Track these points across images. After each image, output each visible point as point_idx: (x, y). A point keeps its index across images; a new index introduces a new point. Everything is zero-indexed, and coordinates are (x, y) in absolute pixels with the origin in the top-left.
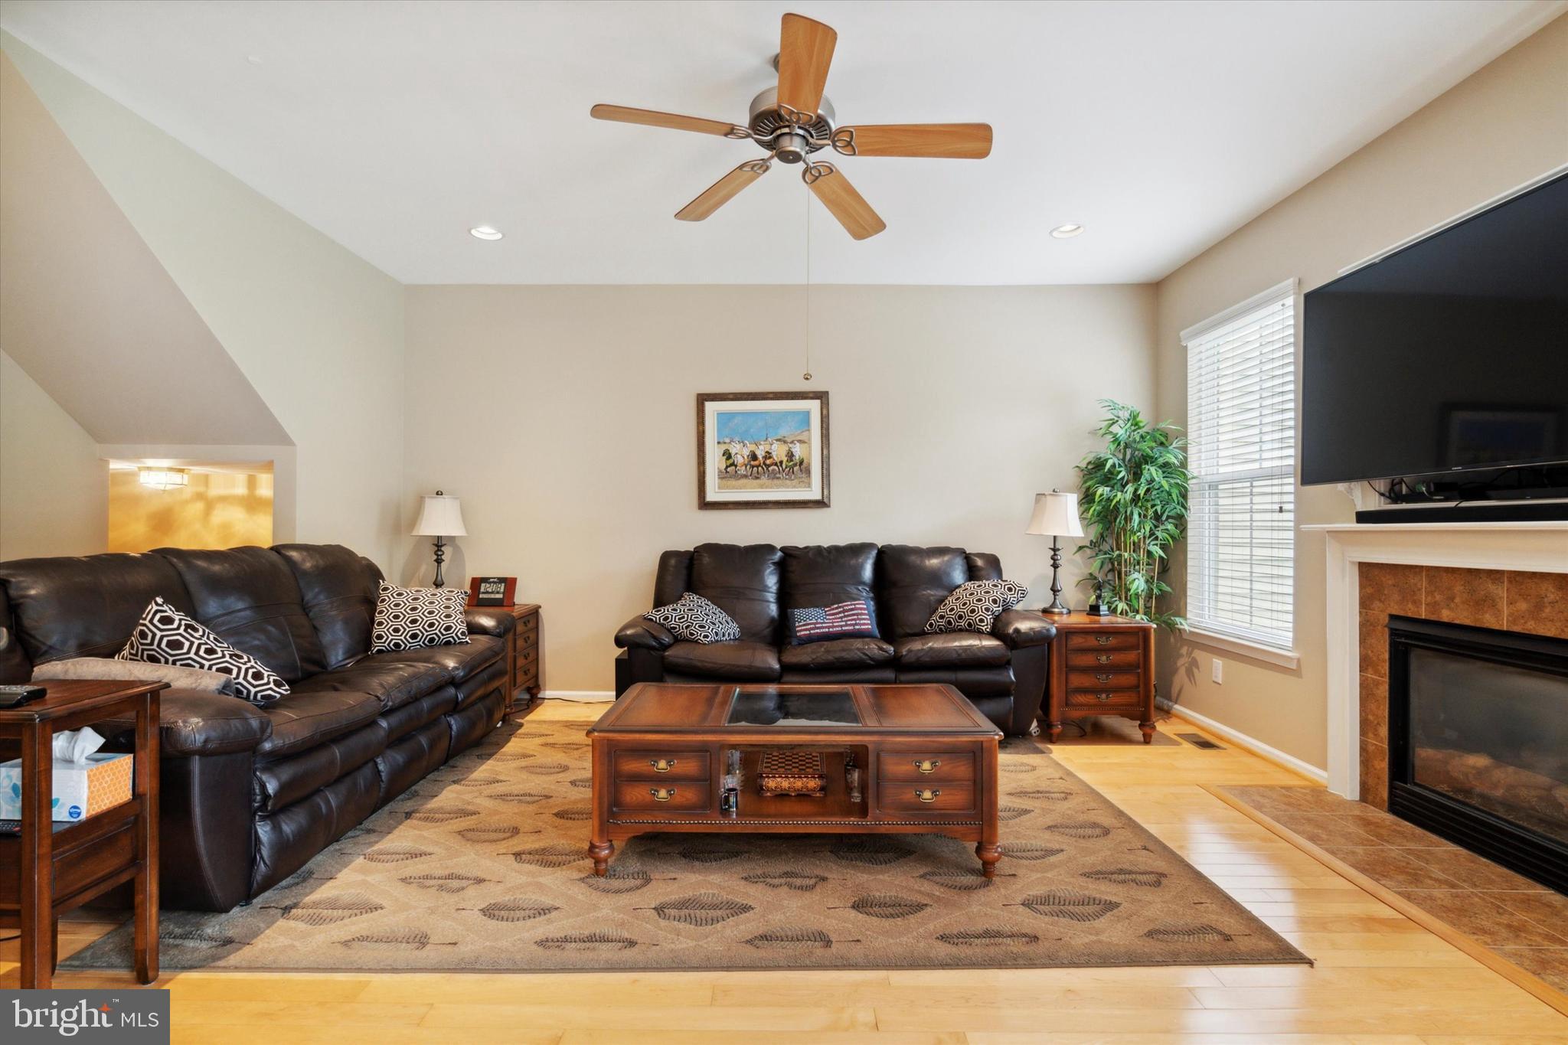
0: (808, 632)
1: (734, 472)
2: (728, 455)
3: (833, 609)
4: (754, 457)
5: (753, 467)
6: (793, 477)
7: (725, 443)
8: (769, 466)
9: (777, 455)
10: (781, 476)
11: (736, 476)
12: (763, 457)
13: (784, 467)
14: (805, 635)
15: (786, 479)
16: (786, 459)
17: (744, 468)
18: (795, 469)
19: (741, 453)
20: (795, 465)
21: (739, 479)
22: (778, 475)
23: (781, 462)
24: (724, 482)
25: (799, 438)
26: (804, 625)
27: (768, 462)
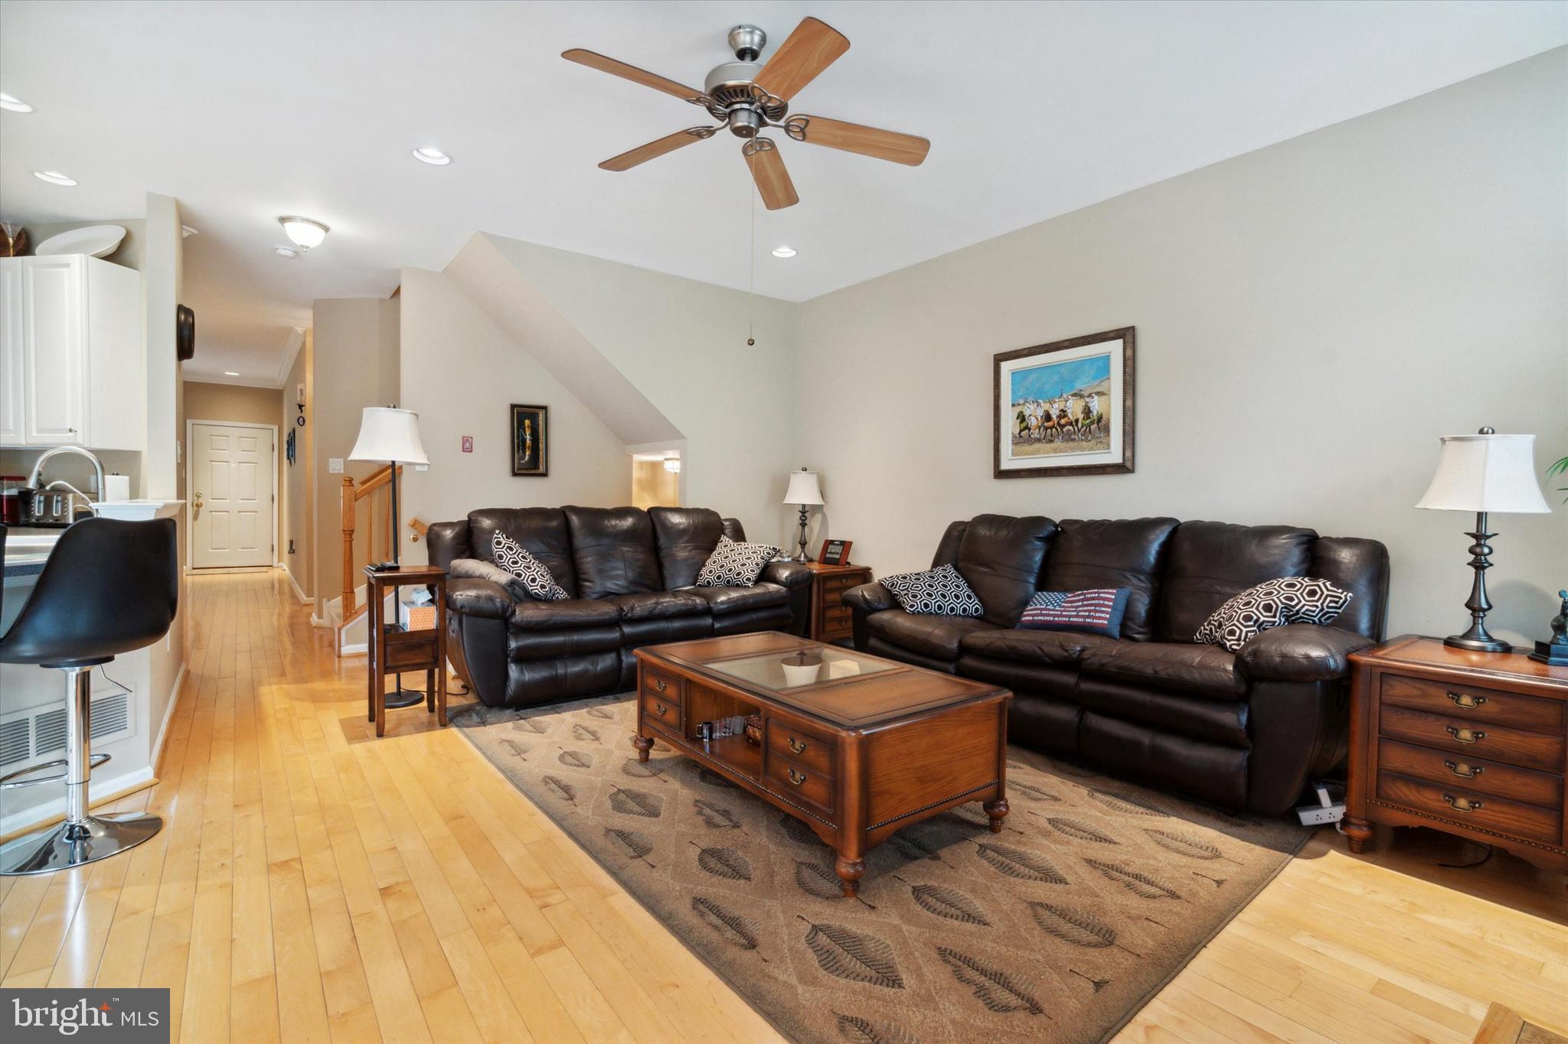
1: (1027, 437)
4: (1048, 417)
5: (1046, 429)
6: (1089, 438)
7: (1019, 405)
8: (1063, 426)
9: (1072, 413)
10: (1076, 437)
11: (1030, 441)
12: (1057, 417)
13: (1080, 425)
15: (1082, 440)
16: (1082, 416)
17: (1037, 430)
18: (1093, 427)
19: (1034, 414)
20: (1092, 423)
21: (1033, 443)
22: (1073, 437)
23: (1077, 421)
24: (1018, 447)
25: (1096, 390)
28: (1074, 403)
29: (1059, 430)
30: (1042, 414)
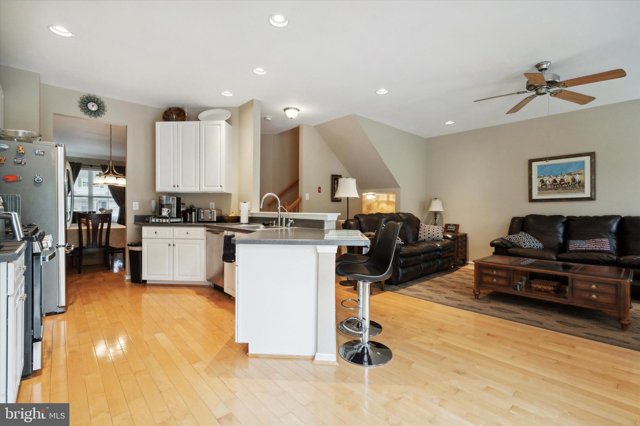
2: (542, 181)
3: (590, 241)
4: (555, 181)
5: (554, 185)
6: (575, 189)
7: (541, 177)
9: (566, 180)
11: (546, 189)
12: (559, 181)
13: (570, 184)
14: (572, 249)
15: (571, 189)
16: (571, 181)
17: (550, 186)
18: (576, 185)
19: (548, 180)
20: (576, 183)
21: (548, 190)
22: (567, 188)
23: (569, 183)
24: (541, 191)
25: (578, 173)
26: (573, 246)
27: (562, 183)
28: (567, 177)
29: (561, 186)
30: (552, 180)
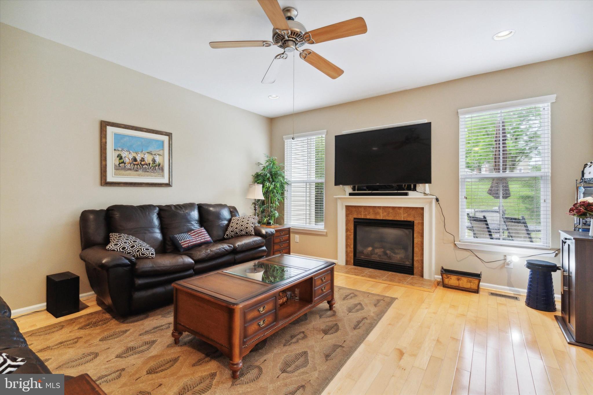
0: (188, 245)
1: (123, 167)
2: (120, 157)
3: (192, 233)
4: (135, 160)
5: (135, 165)
6: (155, 172)
7: (118, 150)
8: (143, 165)
9: (147, 160)
10: (149, 171)
11: (125, 169)
12: (140, 160)
13: (151, 166)
14: (186, 246)
15: (152, 172)
16: (152, 162)
17: (129, 165)
18: (157, 168)
19: (128, 157)
20: (156, 166)
21: (127, 170)
22: (148, 170)
23: (149, 164)
24: (118, 172)
25: (158, 153)
26: (185, 242)
27: (143, 163)
28: (148, 156)
29: (141, 166)
30: (132, 158)
